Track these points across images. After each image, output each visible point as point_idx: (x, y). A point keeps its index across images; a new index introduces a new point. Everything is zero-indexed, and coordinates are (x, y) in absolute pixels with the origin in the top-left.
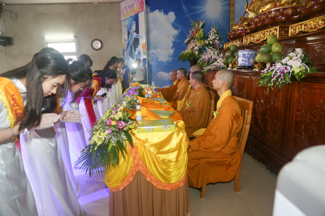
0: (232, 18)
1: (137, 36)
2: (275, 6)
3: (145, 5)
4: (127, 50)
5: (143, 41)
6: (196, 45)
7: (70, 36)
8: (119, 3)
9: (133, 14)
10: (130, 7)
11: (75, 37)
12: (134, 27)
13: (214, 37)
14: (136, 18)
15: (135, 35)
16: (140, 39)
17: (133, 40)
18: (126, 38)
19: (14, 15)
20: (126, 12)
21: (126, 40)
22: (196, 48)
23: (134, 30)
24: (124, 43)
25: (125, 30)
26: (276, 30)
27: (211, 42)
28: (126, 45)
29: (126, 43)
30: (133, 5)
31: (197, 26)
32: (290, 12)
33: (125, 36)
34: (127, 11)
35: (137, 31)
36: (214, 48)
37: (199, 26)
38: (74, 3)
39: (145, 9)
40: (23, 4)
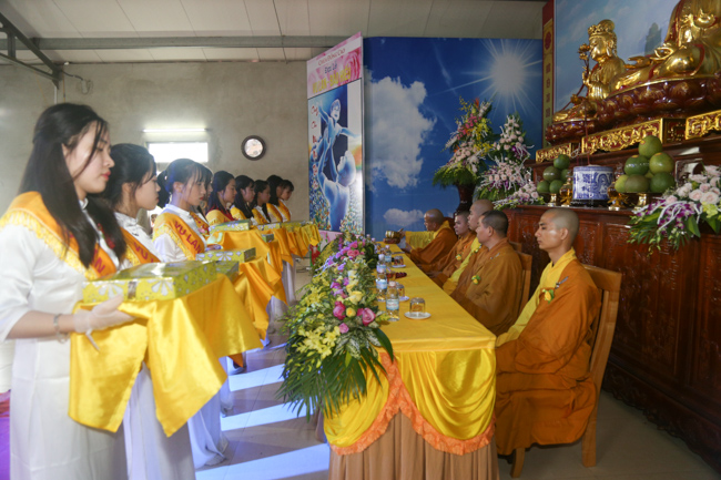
0: (548, 96)
1: (343, 131)
2: (651, 77)
3: (362, 67)
4: (318, 160)
5: (355, 141)
6: (472, 154)
7: (198, 129)
8: (305, 60)
9: (336, 86)
10: (328, 70)
11: (207, 130)
12: (336, 113)
13: (513, 137)
14: (342, 94)
15: (338, 128)
16: (350, 138)
17: (333, 140)
18: (318, 135)
19: (84, 83)
20: (318, 80)
21: (317, 138)
22: (473, 159)
23: (337, 119)
24: (312, 145)
25: (315, 119)
26: (656, 125)
27: (506, 148)
28: (317, 150)
29: (318, 145)
30: (335, 66)
31: (474, 111)
32: (684, 88)
33: (315, 131)
34: (321, 77)
35: (343, 121)
36: (513, 159)
37: (478, 112)
38: (209, 61)
39: (361, 75)
40: (104, 63)
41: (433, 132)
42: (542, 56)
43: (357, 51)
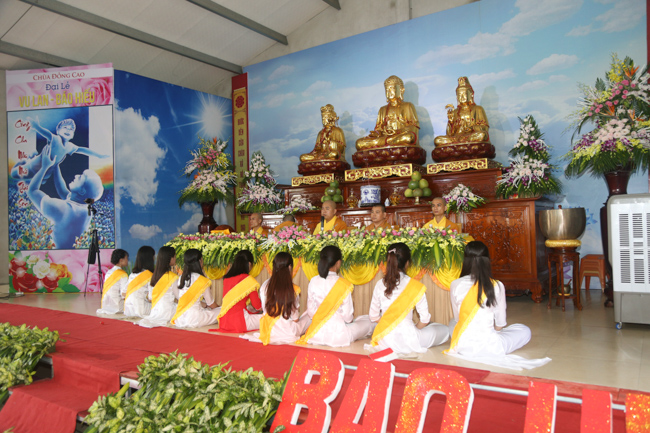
1: (80, 150)
2: (386, 143)
4: (28, 177)
5: (100, 162)
6: (217, 179)
9: (67, 106)
10: (51, 87)
12: (67, 132)
15: (70, 147)
17: (60, 158)
18: (30, 151)
20: (32, 94)
21: (29, 154)
22: (220, 183)
23: (69, 137)
25: (23, 133)
26: (408, 167)
27: (260, 175)
28: (26, 167)
29: (30, 161)
30: (67, 86)
31: (211, 147)
33: (24, 147)
34: (37, 93)
35: (80, 141)
39: (112, 101)
41: (165, 160)
42: (232, 111)
43: (107, 80)
